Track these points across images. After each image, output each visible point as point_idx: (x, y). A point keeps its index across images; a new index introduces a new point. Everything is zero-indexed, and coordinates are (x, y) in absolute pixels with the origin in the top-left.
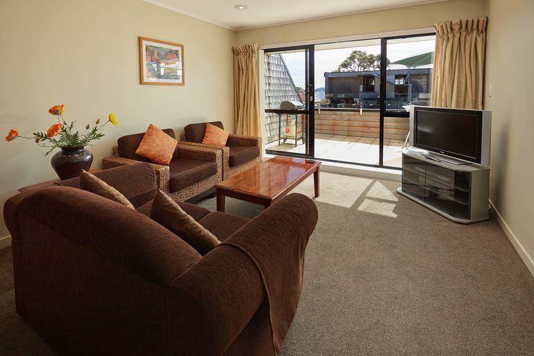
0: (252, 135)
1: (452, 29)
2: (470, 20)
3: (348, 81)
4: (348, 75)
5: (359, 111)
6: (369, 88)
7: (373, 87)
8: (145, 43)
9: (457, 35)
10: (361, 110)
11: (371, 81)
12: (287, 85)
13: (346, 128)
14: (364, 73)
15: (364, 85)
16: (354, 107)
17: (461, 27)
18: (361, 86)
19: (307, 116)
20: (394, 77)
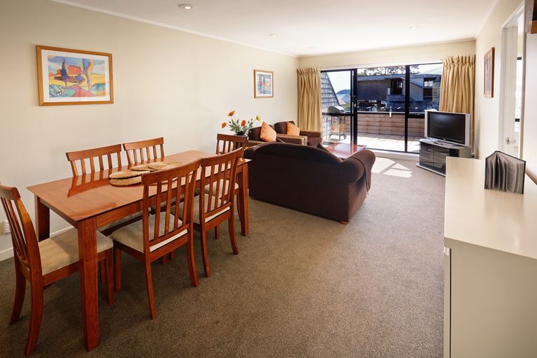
0: (316, 130)
1: (453, 62)
2: (464, 56)
3: (376, 84)
4: (375, 78)
5: (389, 114)
6: (396, 91)
7: (401, 89)
8: (257, 73)
9: (456, 66)
10: (390, 113)
11: (399, 84)
12: (330, 93)
13: (378, 128)
14: (391, 77)
15: (391, 87)
16: (383, 110)
17: (459, 61)
18: (389, 90)
19: (351, 118)
20: (423, 80)
